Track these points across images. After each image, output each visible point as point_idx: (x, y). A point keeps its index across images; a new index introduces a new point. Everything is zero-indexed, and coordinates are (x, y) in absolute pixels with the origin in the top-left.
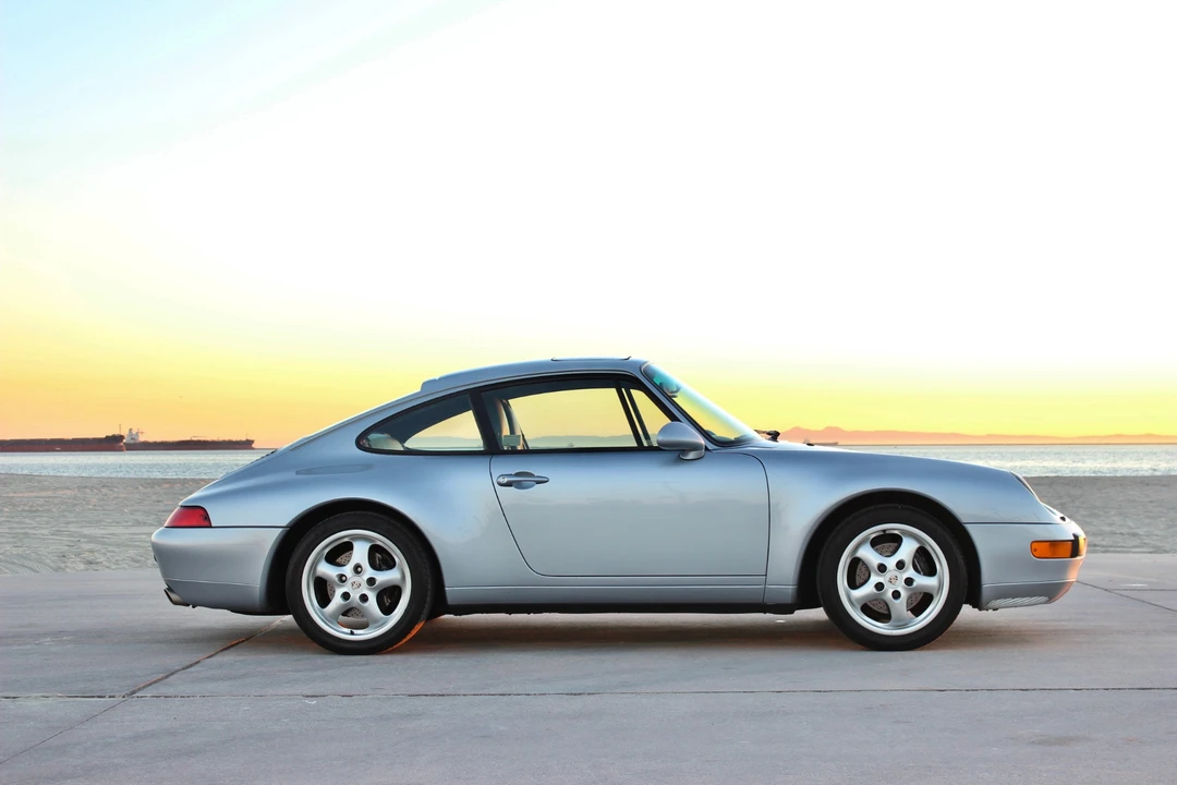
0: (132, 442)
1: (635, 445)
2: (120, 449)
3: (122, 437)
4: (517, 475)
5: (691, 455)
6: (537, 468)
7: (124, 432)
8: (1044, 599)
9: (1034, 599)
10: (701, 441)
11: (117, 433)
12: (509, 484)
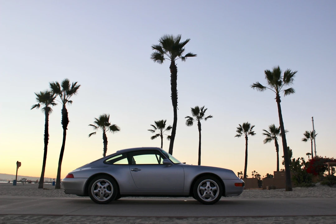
1: (158, 163)
4: (135, 169)
5: (169, 166)
6: (139, 168)
8: (237, 195)
9: (235, 195)
10: (171, 163)
12: (133, 171)
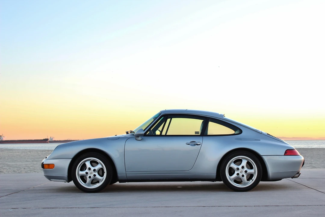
0: (51, 140)
2: (48, 143)
3: (48, 139)
7: (49, 138)
11: (47, 138)
